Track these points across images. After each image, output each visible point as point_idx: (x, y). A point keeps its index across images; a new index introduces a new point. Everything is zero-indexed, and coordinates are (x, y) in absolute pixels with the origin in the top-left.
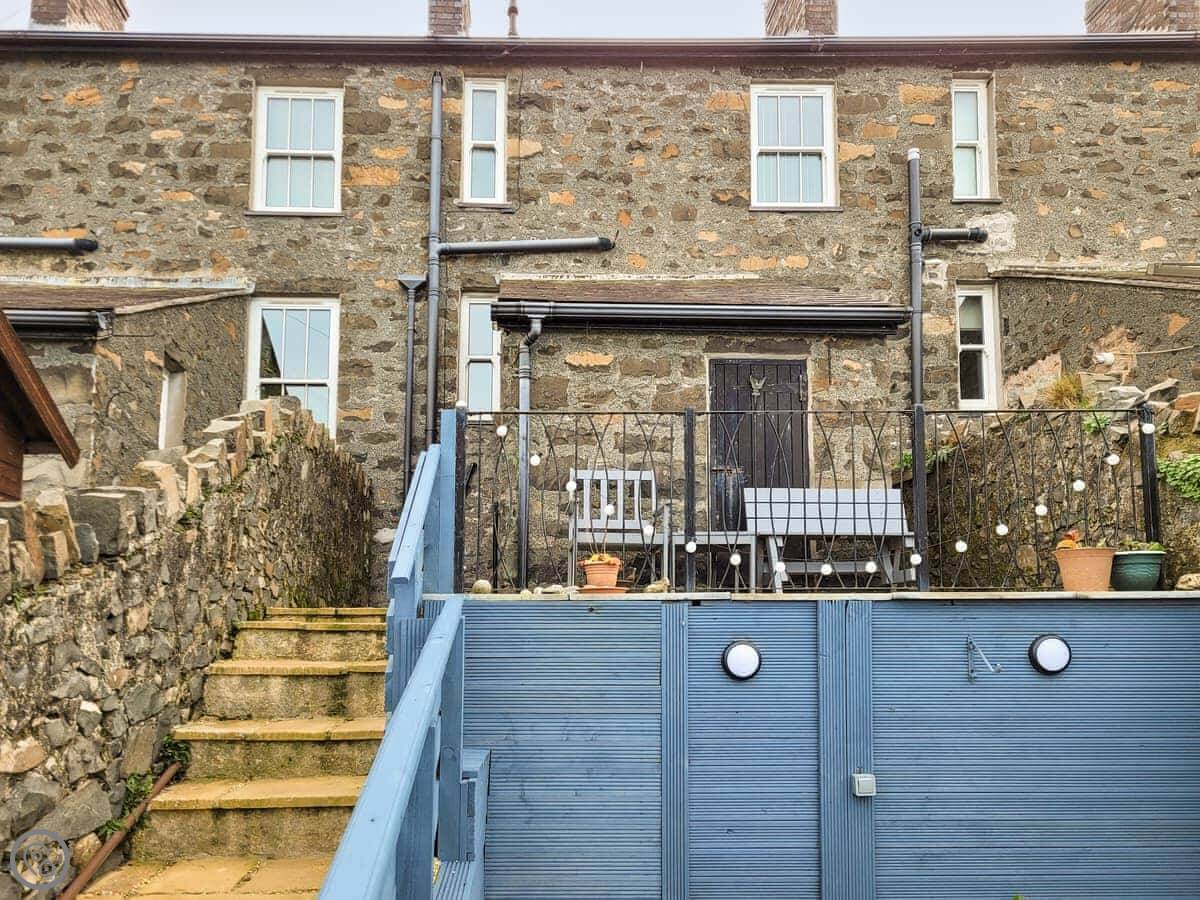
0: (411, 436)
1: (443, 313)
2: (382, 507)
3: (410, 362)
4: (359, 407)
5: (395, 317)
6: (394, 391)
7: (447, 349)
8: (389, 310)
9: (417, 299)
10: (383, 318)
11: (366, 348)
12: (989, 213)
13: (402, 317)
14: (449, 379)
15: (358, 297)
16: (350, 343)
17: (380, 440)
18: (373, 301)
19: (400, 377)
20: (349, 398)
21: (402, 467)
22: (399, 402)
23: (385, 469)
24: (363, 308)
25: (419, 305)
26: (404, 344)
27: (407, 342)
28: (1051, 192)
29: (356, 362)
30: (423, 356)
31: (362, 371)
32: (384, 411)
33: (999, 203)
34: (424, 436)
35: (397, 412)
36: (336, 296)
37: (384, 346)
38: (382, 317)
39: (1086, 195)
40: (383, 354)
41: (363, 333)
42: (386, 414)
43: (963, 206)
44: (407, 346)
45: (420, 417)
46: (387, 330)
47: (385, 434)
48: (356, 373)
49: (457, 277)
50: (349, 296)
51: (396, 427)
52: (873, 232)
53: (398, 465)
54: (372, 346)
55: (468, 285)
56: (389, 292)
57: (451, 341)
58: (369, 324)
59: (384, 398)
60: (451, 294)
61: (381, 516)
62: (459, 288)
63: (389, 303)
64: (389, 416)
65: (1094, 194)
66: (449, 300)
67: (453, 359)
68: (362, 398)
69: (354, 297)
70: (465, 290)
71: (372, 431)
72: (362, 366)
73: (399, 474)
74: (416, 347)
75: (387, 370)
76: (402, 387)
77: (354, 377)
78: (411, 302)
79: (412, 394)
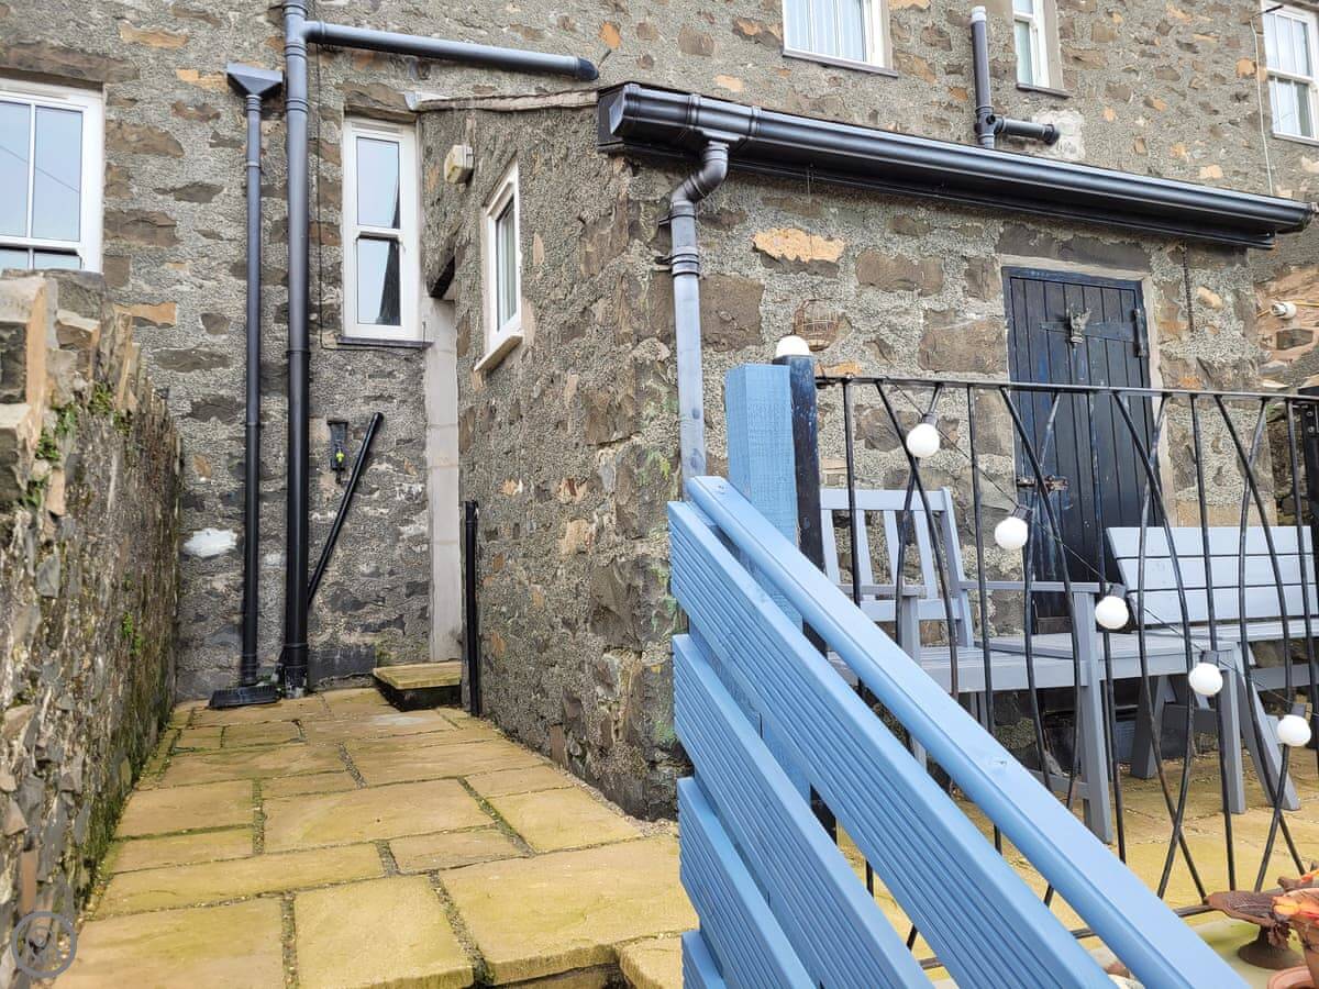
0: (259, 360)
1: (315, 145)
2: (200, 490)
3: (254, 226)
4: (148, 301)
5: (219, 141)
6: (221, 276)
7: (323, 210)
8: (207, 127)
9: (264, 115)
10: (196, 139)
11: (164, 192)
12: (1056, 108)
13: (234, 143)
14: (328, 263)
15: (143, 94)
16: (129, 178)
17: (196, 365)
18: (174, 106)
19: (233, 252)
20: (127, 281)
21: (241, 416)
22: (232, 298)
23: (206, 419)
24: (153, 115)
25: (267, 125)
26: (239, 192)
27: (245, 188)
28: (1116, 93)
29: (140, 215)
30: (276, 218)
31: (154, 232)
32: (202, 310)
33: (1065, 98)
34: (285, 361)
35: (227, 314)
36: (97, 86)
37: (199, 192)
38: (193, 138)
39: (1148, 104)
40: (198, 207)
41: (153, 164)
42: (205, 317)
43: (1029, 94)
44: (246, 195)
45: (275, 326)
46: (203, 161)
47: (205, 354)
48: (142, 236)
49: (338, 87)
50: (125, 90)
51: (227, 342)
52: (933, 112)
53: (233, 412)
54: (173, 190)
55: (357, 103)
56: (206, 93)
57: (330, 197)
58: (168, 148)
59: (201, 287)
60: (325, 114)
61: (199, 506)
62: (341, 106)
63: (206, 114)
64: (213, 321)
65: (1156, 103)
66: (324, 125)
67: (334, 229)
68: (157, 282)
69: (134, 93)
70: (351, 112)
71: (178, 346)
72: (153, 223)
73: (237, 429)
74: (264, 199)
75: (206, 235)
76: (239, 270)
77: (135, 243)
78: (254, 117)
79: (260, 285)
